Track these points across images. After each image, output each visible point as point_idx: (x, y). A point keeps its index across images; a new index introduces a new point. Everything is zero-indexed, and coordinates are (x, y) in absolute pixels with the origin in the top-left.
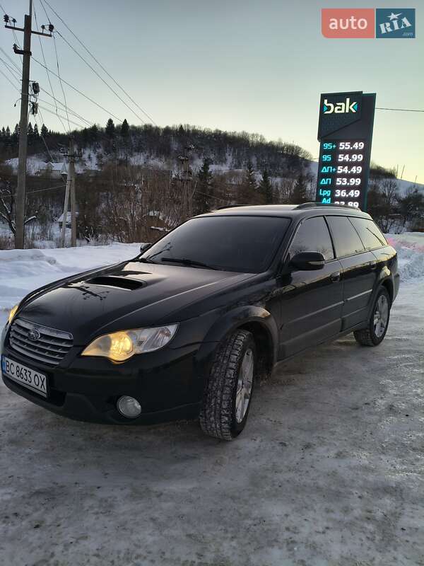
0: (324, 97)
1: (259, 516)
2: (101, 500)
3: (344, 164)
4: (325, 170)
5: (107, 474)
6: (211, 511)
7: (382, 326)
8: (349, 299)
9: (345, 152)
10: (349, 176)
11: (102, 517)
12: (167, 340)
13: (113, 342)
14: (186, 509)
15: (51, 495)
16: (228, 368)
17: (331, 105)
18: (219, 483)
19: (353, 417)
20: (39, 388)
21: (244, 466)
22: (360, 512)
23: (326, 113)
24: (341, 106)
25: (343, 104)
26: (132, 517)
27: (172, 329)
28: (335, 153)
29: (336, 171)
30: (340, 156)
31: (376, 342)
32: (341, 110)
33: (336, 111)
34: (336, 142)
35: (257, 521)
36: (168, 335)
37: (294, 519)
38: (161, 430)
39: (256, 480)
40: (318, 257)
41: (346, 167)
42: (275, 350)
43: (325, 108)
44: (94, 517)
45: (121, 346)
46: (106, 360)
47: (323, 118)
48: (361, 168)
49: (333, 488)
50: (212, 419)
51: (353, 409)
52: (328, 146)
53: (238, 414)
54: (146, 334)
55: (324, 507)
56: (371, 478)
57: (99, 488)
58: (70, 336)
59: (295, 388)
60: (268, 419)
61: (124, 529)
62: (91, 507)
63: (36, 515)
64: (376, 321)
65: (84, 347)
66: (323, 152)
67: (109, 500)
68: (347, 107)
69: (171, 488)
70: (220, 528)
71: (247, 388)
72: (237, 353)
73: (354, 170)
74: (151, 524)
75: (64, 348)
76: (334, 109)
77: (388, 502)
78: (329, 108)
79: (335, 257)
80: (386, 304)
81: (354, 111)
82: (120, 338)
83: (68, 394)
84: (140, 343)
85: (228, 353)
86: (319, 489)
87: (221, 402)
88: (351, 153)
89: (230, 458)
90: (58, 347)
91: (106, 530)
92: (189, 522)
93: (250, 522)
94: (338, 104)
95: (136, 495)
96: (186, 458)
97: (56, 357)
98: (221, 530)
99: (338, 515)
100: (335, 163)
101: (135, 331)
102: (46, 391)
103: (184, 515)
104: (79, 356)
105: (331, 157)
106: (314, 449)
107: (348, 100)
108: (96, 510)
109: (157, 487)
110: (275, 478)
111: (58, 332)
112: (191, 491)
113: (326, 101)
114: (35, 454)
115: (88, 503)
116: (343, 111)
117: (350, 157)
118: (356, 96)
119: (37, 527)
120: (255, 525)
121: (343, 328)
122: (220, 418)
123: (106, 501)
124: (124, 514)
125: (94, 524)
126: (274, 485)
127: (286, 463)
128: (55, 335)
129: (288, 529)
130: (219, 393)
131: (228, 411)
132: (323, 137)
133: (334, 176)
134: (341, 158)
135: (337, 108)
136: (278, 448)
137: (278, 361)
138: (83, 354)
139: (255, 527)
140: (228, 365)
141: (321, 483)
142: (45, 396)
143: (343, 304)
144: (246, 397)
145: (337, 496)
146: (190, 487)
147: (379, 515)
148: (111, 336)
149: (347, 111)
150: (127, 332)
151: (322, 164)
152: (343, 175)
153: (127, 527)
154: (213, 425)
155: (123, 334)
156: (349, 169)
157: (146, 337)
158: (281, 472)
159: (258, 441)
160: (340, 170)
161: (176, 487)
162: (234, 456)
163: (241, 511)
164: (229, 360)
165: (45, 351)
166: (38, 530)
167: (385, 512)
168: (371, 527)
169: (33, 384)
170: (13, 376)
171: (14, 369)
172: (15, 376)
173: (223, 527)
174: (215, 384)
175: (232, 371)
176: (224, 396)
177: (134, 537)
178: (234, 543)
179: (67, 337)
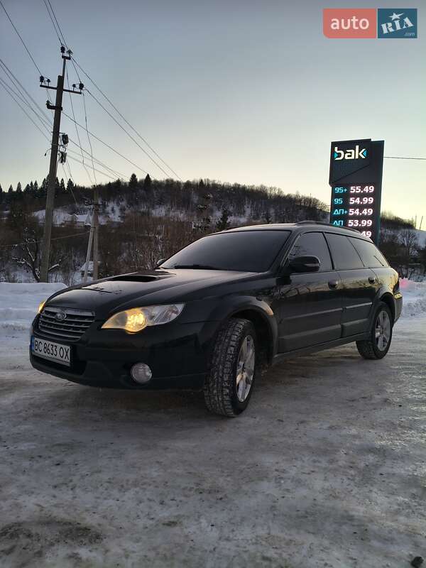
0: (334, 144)
1: (253, 463)
2: (114, 451)
3: (355, 206)
4: (337, 212)
5: (119, 436)
7: (384, 340)
8: (347, 307)
9: (355, 196)
10: (360, 218)
12: (174, 316)
13: (129, 318)
14: (188, 458)
15: (70, 447)
16: (229, 346)
17: (342, 152)
18: (219, 443)
19: (350, 406)
20: (63, 359)
21: (243, 433)
22: (344, 463)
23: (337, 159)
24: (351, 153)
25: (353, 151)
26: (140, 460)
27: (180, 307)
28: (346, 196)
29: (348, 212)
30: (351, 199)
31: (380, 355)
32: (351, 156)
33: (347, 158)
34: (347, 186)
35: (250, 466)
36: (176, 312)
37: (283, 465)
40: (314, 260)
41: (358, 210)
42: (275, 341)
43: (336, 155)
44: (108, 460)
45: (136, 320)
46: (122, 333)
47: (335, 165)
48: (372, 211)
49: (322, 447)
50: (215, 392)
51: (350, 401)
52: (338, 190)
53: (240, 393)
54: (157, 311)
55: (312, 459)
56: (357, 442)
57: (112, 443)
58: (93, 314)
60: (269, 405)
61: (133, 467)
62: (105, 455)
64: (378, 334)
65: (104, 321)
66: (334, 195)
67: (121, 450)
68: (356, 154)
69: (176, 445)
70: (217, 470)
71: (249, 374)
72: (237, 333)
73: (365, 212)
74: (157, 465)
75: (87, 324)
76: (344, 156)
77: (371, 458)
78: (339, 155)
79: (333, 268)
80: (388, 321)
81: (363, 157)
82: (134, 314)
83: (89, 362)
84: (152, 318)
85: (229, 333)
86: (308, 448)
87: (223, 375)
88: (362, 196)
89: (231, 428)
90: (81, 323)
91: (117, 468)
92: (190, 465)
93: (245, 466)
94: (348, 151)
95: (145, 447)
96: (190, 428)
97: (79, 331)
99: (324, 464)
100: (346, 206)
101: (146, 308)
102: (69, 361)
103: (186, 461)
104: (99, 328)
105: (341, 200)
106: (308, 424)
107: (357, 147)
108: (109, 456)
110: (270, 441)
111: (81, 312)
112: (194, 447)
113: (336, 148)
114: (58, 424)
115: (103, 452)
116: (353, 157)
117: (361, 200)
118: (365, 144)
120: (248, 468)
121: (343, 336)
122: (222, 391)
123: (118, 451)
124: (133, 458)
125: (107, 464)
126: (268, 444)
127: (281, 432)
128: (79, 314)
129: (276, 470)
130: (221, 367)
131: (229, 384)
132: (334, 182)
133: (345, 218)
134: (352, 201)
135: (347, 154)
136: (276, 423)
137: (278, 353)
138: (103, 327)
139: (248, 470)
140: (229, 343)
141: (311, 444)
142: (68, 365)
143: (342, 311)
144: (247, 381)
145: (325, 453)
146: (194, 444)
147: (362, 465)
148: (127, 312)
149: (357, 157)
150: (141, 308)
151: (334, 206)
152: (354, 217)
153: (136, 466)
154: (216, 398)
155: (137, 310)
156: (360, 211)
157: (157, 313)
158: (276, 436)
159: (258, 419)
160: (352, 212)
161: (180, 444)
162: (235, 426)
164: (230, 340)
165: (70, 328)
167: (367, 463)
168: (352, 472)
169: (58, 357)
170: (40, 353)
171: (42, 347)
172: (42, 353)
173: (220, 469)
174: (218, 360)
175: (232, 348)
176: (225, 369)
177: (142, 472)
178: (229, 479)
179: (89, 314)
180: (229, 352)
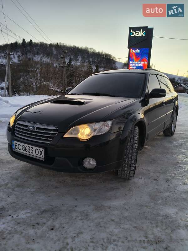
0: (131, 28)
1: (164, 215)
2: (80, 213)
5: (76, 199)
6: (139, 214)
7: (174, 127)
8: (167, 113)
11: (85, 221)
12: (107, 129)
13: (80, 130)
14: (126, 214)
15: (53, 212)
16: (134, 143)
17: (134, 32)
18: (136, 200)
20: (39, 156)
21: (143, 191)
23: (132, 36)
24: (138, 33)
25: (139, 32)
26: (101, 220)
27: (110, 123)
31: (172, 134)
32: (138, 34)
33: (136, 35)
35: (164, 217)
36: (108, 126)
37: (181, 215)
38: (94, 176)
39: (153, 197)
40: (163, 91)
43: (131, 34)
44: (81, 221)
45: (85, 132)
46: (77, 140)
47: (130, 37)
50: (126, 169)
54: (97, 126)
57: (76, 206)
58: (56, 128)
59: (147, 155)
60: (143, 169)
61: (100, 226)
62: (77, 217)
63: (49, 223)
64: (173, 125)
65: (65, 133)
67: (85, 212)
68: (141, 33)
69: (113, 204)
70: (147, 222)
72: (137, 136)
74: (113, 222)
75: (52, 134)
76: (135, 34)
78: (133, 34)
80: (176, 117)
81: (144, 35)
82: (85, 128)
83: (56, 158)
84: (95, 130)
85: (132, 136)
87: (131, 160)
89: (134, 188)
90: (49, 134)
91: (90, 228)
92: (131, 220)
93: (161, 218)
94: (137, 32)
95: (98, 208)
96: (113, 189)
97: (48, 139)
98: (149, 223)
102: (43, 157)
103: (127, 217)
104: (62, 137)
106: (172, 181)
107: (141, 30)
108: (80, 218)
109: (107, 204)
110: (162, 196)
111: (47, 126)
112: (124, 204)
113: (131, 30)
114: (34, 191)
115: (74, 215)
116: (139, 35)
118: (145, 29)
119: (52, 229)
120: (164, 219)
121: (164, 128)
122: (130, 168)
123: (83, 213)
124: (96, 219)
125: (83, 225)
126: (163, 199)
127: (162, 188)
128: (46, 127)
130: (130, 156)
131: (134, 165)
132: (130, 47)
135: (136, 34)
136: (155, 182)
137: (146, 140)
138: (64, 137)
139: (165, 220)
140: (133, 142)
141: (184, 196)
142: (43, 160)
143: (165, 116)
146: (122, 202)
148: (79, 127)
149: (141, 35)
150: (87, 124)
153: (101, 225)
154: (126, 172)
155: (85, 126)
157: (98, 127)
158: (162, 192)
159: (143, 179)
161: (115, 203)
162: (136, 186)
163: (154, 212)
164: (134, 140)
165: (40, 136)
166: (53, 231)
169: (34, 154)
170: (20, 151)
171: (21, 147)
172: (21, 151)
173: (149, 221)
174: (128, 151)
175: (136, 145)
176: (133, 157)
177: (108, 230)
178: (159, 229)
179: (54, 128)
180: (135, 147)
